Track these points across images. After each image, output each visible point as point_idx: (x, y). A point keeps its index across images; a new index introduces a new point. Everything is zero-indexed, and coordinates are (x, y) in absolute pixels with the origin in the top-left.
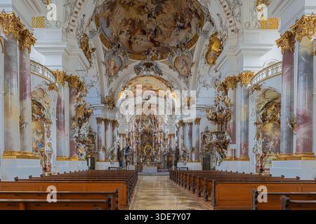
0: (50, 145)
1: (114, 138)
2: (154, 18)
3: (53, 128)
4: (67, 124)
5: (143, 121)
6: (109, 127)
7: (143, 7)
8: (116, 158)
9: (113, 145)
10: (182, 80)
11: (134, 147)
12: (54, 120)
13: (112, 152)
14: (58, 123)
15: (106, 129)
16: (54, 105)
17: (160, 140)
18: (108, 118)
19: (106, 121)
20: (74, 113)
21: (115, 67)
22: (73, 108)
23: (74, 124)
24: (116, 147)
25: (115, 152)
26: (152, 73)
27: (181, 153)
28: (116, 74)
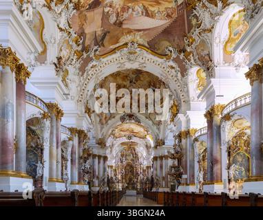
0: (66, 174)
1: (105, 169)
2: (135, 83)
3: (69, 163)
4: (77, 161)
5: (126, 155)
6: (102, 161)
7: (127, 77)
8: (106, 185)
9: (104, 175)
10: (155, 127)
11: (120, 176)
12: (69, 158)
13: (104, 180)
14: (72, 160)
15: (99, 163)
16: (70, 149)
17: (140, 171)
18: (100, 154)
19: (99, 157)
20: (81, 154)
21: (106, 118)
22: (81, 151)
23: (82, 161)
24: (106, 176)
25: (106, 180)
26: (133, 121)
27: (155, 181)
28: (107, 122)
